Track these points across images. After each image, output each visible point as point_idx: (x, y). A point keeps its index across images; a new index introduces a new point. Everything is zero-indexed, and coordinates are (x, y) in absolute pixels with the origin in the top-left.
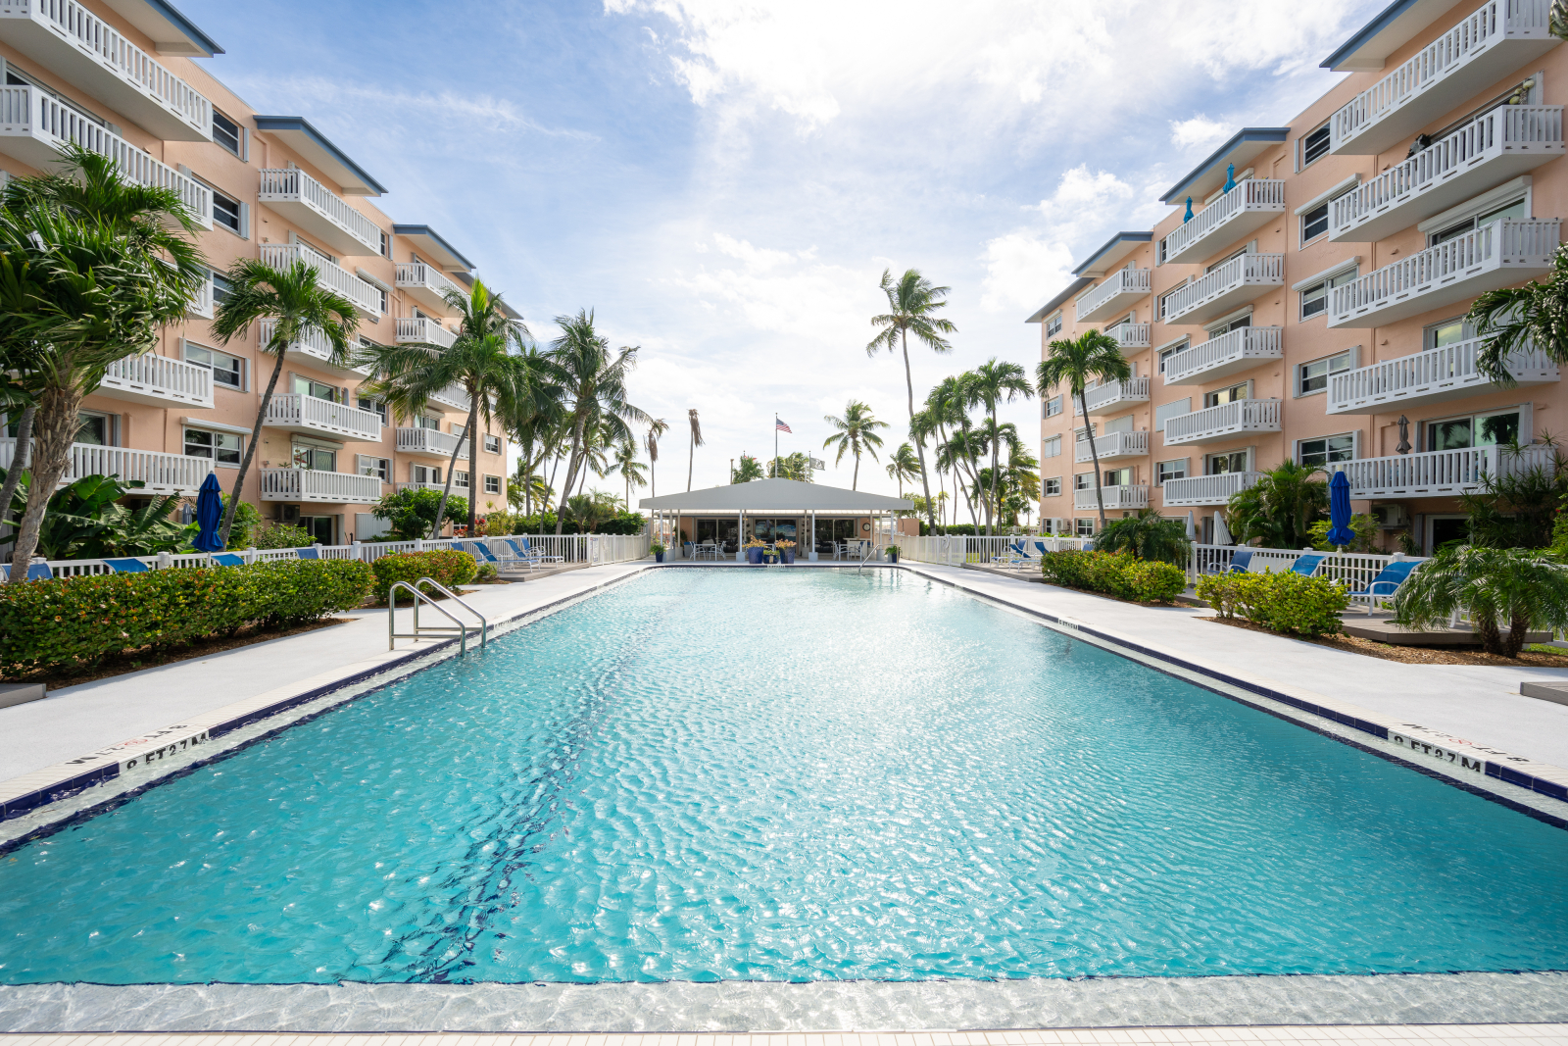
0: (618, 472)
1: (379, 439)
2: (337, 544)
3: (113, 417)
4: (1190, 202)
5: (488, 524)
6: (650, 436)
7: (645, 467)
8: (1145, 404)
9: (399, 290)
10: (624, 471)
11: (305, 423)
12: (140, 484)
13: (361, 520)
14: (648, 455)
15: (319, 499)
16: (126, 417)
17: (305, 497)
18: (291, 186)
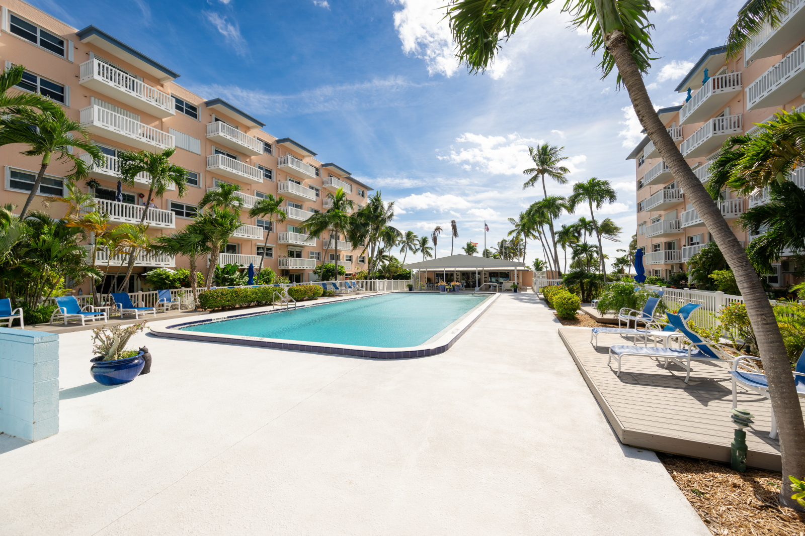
0: (420, 251)
1: (315, 245)
2: (302, 282)
3: (238, 244)
4: (689, 90)
5: (357, 276)
6: (434, 234)
7: (432, 249)
8: (681, 203)
9: (324, 188)
10: (422, 251)
11: (290, 242)
12: (242, 265)
13: (310, 275)
14: (433, 244)
15: (298, 268)
16: (242, 244)
17: (290, 267)
18: (285, 162)
